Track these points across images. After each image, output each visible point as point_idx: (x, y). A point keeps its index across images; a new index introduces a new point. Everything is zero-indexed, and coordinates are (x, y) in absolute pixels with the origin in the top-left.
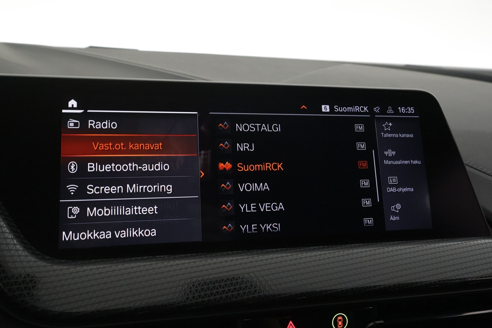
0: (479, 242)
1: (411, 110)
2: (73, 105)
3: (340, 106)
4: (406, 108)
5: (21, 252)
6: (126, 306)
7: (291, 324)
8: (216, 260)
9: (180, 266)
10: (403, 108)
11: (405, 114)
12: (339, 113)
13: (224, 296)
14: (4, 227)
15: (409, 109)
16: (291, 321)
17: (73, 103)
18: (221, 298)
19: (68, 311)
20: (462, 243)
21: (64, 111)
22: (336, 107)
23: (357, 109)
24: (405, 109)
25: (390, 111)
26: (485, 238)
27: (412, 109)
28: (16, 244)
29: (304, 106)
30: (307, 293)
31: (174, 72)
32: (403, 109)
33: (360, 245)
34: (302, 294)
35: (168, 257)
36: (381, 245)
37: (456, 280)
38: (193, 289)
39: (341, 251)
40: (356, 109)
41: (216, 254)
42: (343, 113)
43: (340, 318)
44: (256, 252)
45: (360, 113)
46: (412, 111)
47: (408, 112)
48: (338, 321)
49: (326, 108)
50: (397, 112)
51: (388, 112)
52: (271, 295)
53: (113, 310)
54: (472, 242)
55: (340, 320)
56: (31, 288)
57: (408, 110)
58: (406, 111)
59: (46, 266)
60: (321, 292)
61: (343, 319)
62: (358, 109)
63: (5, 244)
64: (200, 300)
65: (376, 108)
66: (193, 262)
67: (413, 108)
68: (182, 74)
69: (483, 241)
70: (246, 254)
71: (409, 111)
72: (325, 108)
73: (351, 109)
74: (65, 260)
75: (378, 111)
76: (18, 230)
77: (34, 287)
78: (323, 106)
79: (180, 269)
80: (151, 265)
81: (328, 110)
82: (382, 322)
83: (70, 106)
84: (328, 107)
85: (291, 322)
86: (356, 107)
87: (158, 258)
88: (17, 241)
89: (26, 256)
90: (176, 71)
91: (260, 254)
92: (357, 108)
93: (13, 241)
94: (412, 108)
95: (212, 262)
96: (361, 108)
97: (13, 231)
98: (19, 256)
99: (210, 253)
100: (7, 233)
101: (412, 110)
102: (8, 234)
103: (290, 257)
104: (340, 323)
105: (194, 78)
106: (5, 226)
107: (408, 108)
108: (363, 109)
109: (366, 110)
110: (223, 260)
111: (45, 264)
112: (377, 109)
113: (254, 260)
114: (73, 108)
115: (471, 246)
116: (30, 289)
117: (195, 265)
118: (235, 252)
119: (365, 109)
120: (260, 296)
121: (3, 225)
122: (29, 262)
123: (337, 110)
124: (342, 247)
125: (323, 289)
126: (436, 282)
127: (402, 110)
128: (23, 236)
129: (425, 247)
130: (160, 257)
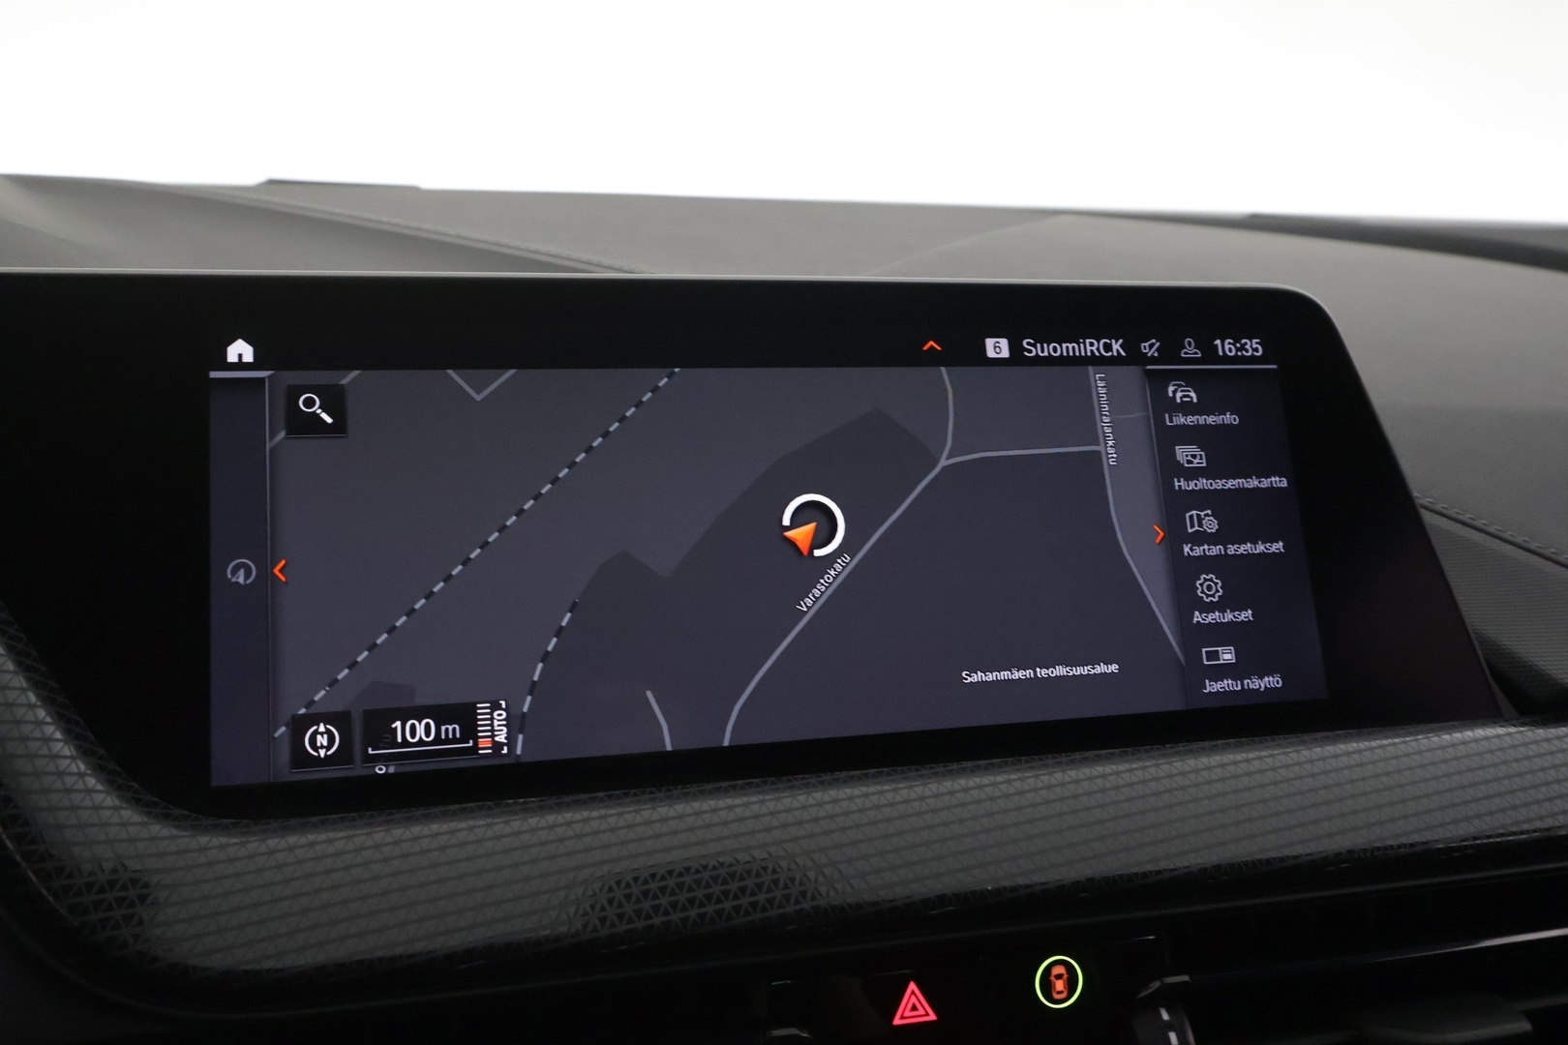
0: (1469, 734)
1: (1253, 346)
2: (240, 356)
3: (1042, 339)
4: (1237, 340)
5: (102, 796)
6: (419, 947)
7: (913, 993)
8: (666, 809)
9: (560, 831)
11: (1235, 360)
12: (1037, 360)
13: (710, 909)
14: (48, 723)
15: (1246, 344)
17: (240, 349)
18: (702, 916)
19: (249, 967)
20: (1405, 742)
21: (214, 375)
22: (1028, 344)
23: (1092, 347)
24: (1234, 345)
25: (1190, 350)
26: (1484, 725)
27: (1257, 343)
28: (85, 774)
29: (931, 343)
30: (957, 896)
31: (536, 252)
32: (1229, 343)
33: (1112, 754)
34: (942, 899)
35: (540, 801)
36: (1174, 750)
37: (1399, 847)
38: (619, 894)
39: (1044, 774)
40: (1089, 348)
41: (682, 789)
42: (1049, 360)
43: (1059, 970)
44: (803, 782)
45: (1101, 360)
46: (1256, 350)
47: (1244, 353)
48: (1053, 978)
50: (1210, 355)
51: (1186, 353)
52: (850, 906)
53: (381, 959)
54: (1437, 738)
55: (1059, 977)
56: (137, 901)
57: (1243, 348)
58: (1238, 350)
59: (177, 837)
60: (998, 892)
61: (1068, 973)
62: (1094, 348)
63: (53, 774)
64: (640, 924)
65: (1146, 344)
66: (598, 818)
67: (1258, 340)
68: (562, 258)
69: (1480, 732)
70: (773, 787)
71: (1247, 351)
72: (995, 347)
73: (1074, 348)
74: (233, 820)
75: (1153, 353)
76: (90, 734)
77: (143, 898)
78: (990, 342)
79: (579, 837)
80: (471, 829)
82: (1186, 978)
83: (232, 357)
85: (912, 986)
86: (1088, 341)
87: (508, 805)
88: (86, 763)
89: (115, 808)
90: (542, 248)
91: (815, 786)
92: (1092, 344)
93: (76, 764)
94: (1254, 341)
95: (656, 817)
96: (1105, 343)
97: (72, 734)
98: (97, 808)
99: (664, 788)
100: (58, 740)
101: (1255, 346)
102: (61, 744)
103: (890, 796)
104: (1060, 985)
105: (591, 268)
106: (48, 720)
107: (1243, 341)
108: (1108, 347)
109: (1118, 350)
110: (689, 810)
111: (174, 832)
112: (1151, 346)
113: (796, 804)
114: (240, 365)
115: (1442, 748)
116: (132, 905)
117: (604, 826)
118: (740, 782)
119: (1116, 346)
120: (816, 908)
121: (45, 718)
122: (124, 825)
123: (1030, 351)
124: (1058, 760)
125: (1005, 883)
126: (1340, 853)
127: (1226, 347)
128: (102, 751)
129: (1294, 755)
130: (515, 804)
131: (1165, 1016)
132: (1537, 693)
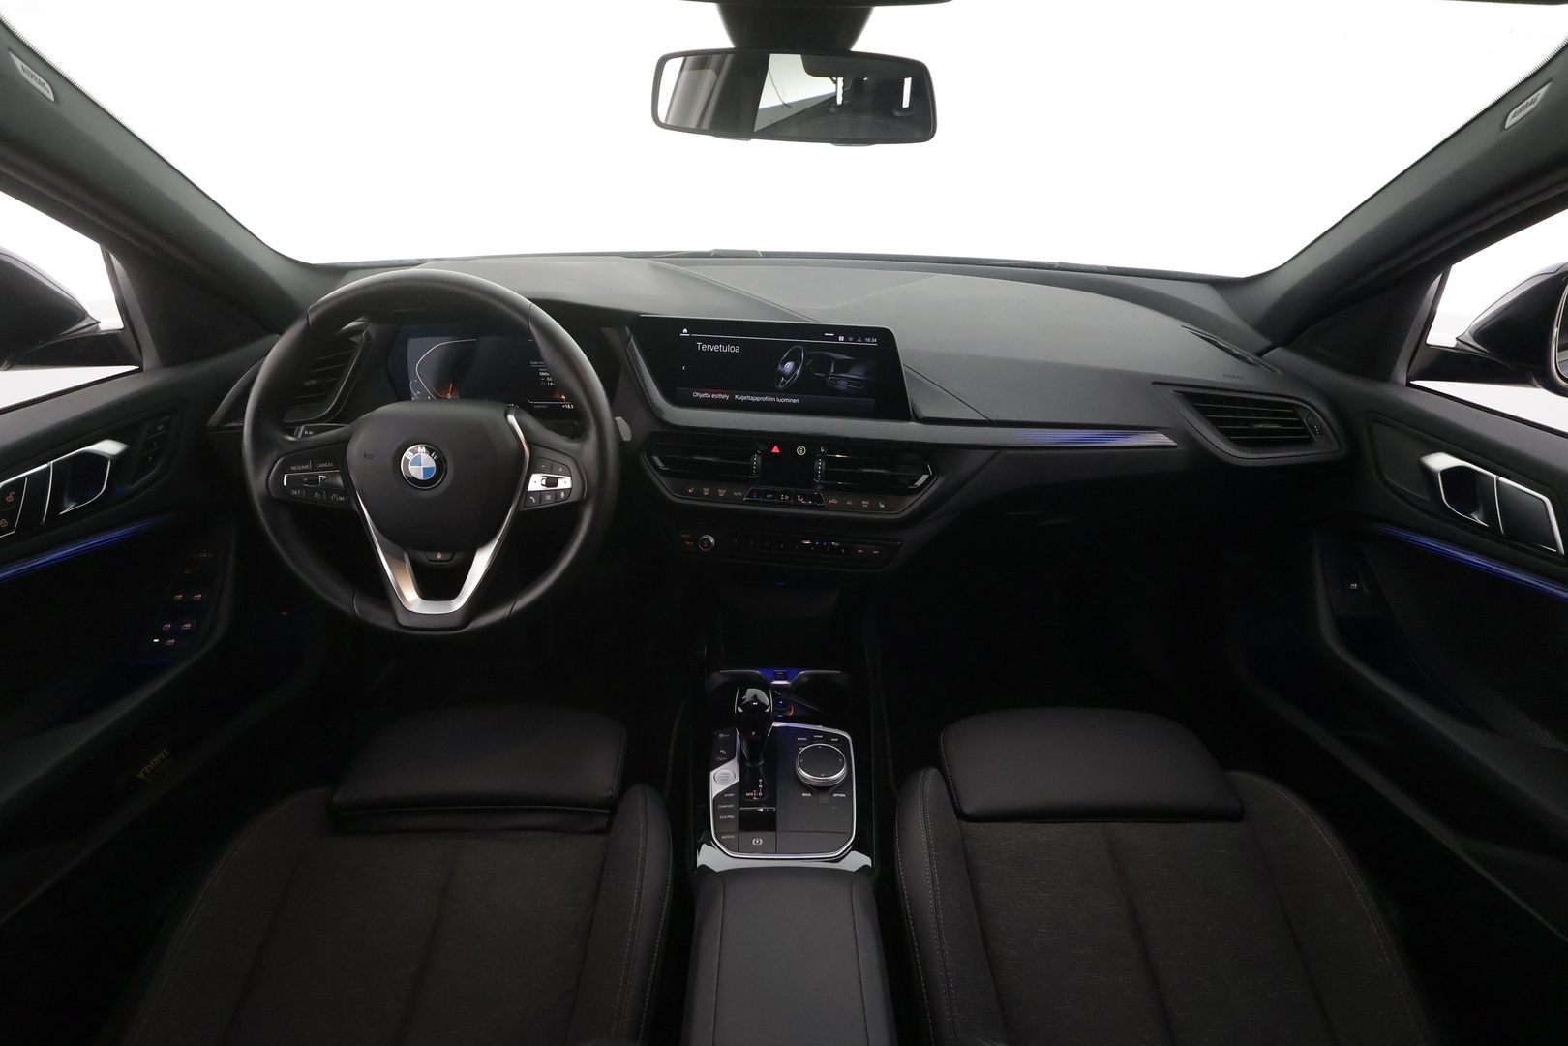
10: (870, 339)
16: (776, 447)
25: (859, 340)
30: (784, 433)
43: (801, 449)
50: (864, 341)
57: (873, 340)
60: (791, 433)
104: (801, 451)
131: (819, 460)
132: (920, 417)
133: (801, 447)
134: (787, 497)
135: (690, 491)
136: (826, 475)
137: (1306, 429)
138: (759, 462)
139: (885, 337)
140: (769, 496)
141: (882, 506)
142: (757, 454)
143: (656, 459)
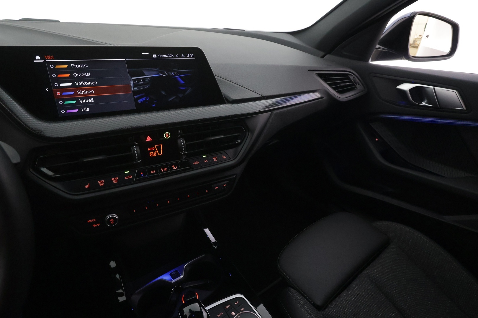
2: (38, 58)
3: (161, 55)
10: (188, 55)
11: (190, 57)
12: (161, 58)
16: (148, 136)
17: (38, 57)
21: (34, 61)
22: (159, 55)
23: (169, 56)
25: (183, 56)
30: (152, 125)
42: (162, 58)
43: (167, 134)
45: (170, 58)
49: (155, 56)
50: (186, 57)
55: (167, 135)
57: (191, 55)
60: (157, 125)
67: (193, 55)
73: (166, 56)
78: (153, 55)
81: (156, 57)
84: (156, 55)
104: (167, 136)
108: (171, 56)
112: (177, 56)
114: (38, 60)
119: (172, 56)
127: (188, 56)
131: (181, 139)
132: (230, 100)
133: (167, 133)
134: (165, 169)
135: (87, 187)
136: (187, 147)
137: (354, 83)
138: (139, 150)
139: (198, 52)
140: (152, 172)
141: (225, 157)
142: (136, 145)
143: (45, 170)
